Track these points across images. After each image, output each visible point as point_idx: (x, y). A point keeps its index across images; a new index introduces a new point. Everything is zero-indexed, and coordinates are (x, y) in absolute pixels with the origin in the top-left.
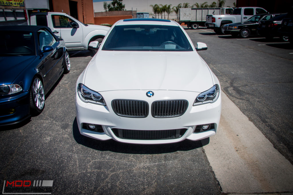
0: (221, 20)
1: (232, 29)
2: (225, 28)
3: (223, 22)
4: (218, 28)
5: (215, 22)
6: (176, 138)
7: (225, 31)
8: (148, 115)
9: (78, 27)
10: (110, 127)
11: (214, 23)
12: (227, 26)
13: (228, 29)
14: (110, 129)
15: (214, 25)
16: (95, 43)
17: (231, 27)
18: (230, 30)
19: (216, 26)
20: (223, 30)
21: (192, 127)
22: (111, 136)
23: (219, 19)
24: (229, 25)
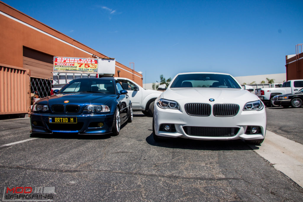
0: (270, 93)
1: (282, 99)
2: (276, 99)
3: (272, 95)
4: (267, 100)
5: (264, 94)
6: (231, 136)
7: (274, 102)
8: (210, 114)
9: (139, 90)
10: (182, 125)
11: (263, 96)
12: (277, 97)
13: (278, 100)
14: (181, 127)
15: (264, 97)
16: (164, 85)
17: (281, 98)
18: (280, 100)
19: (266, 98)
20: (273, 102)
21: (244, 126)
22: (182, 133)
23: (268, 92)
24: (279, 96)
